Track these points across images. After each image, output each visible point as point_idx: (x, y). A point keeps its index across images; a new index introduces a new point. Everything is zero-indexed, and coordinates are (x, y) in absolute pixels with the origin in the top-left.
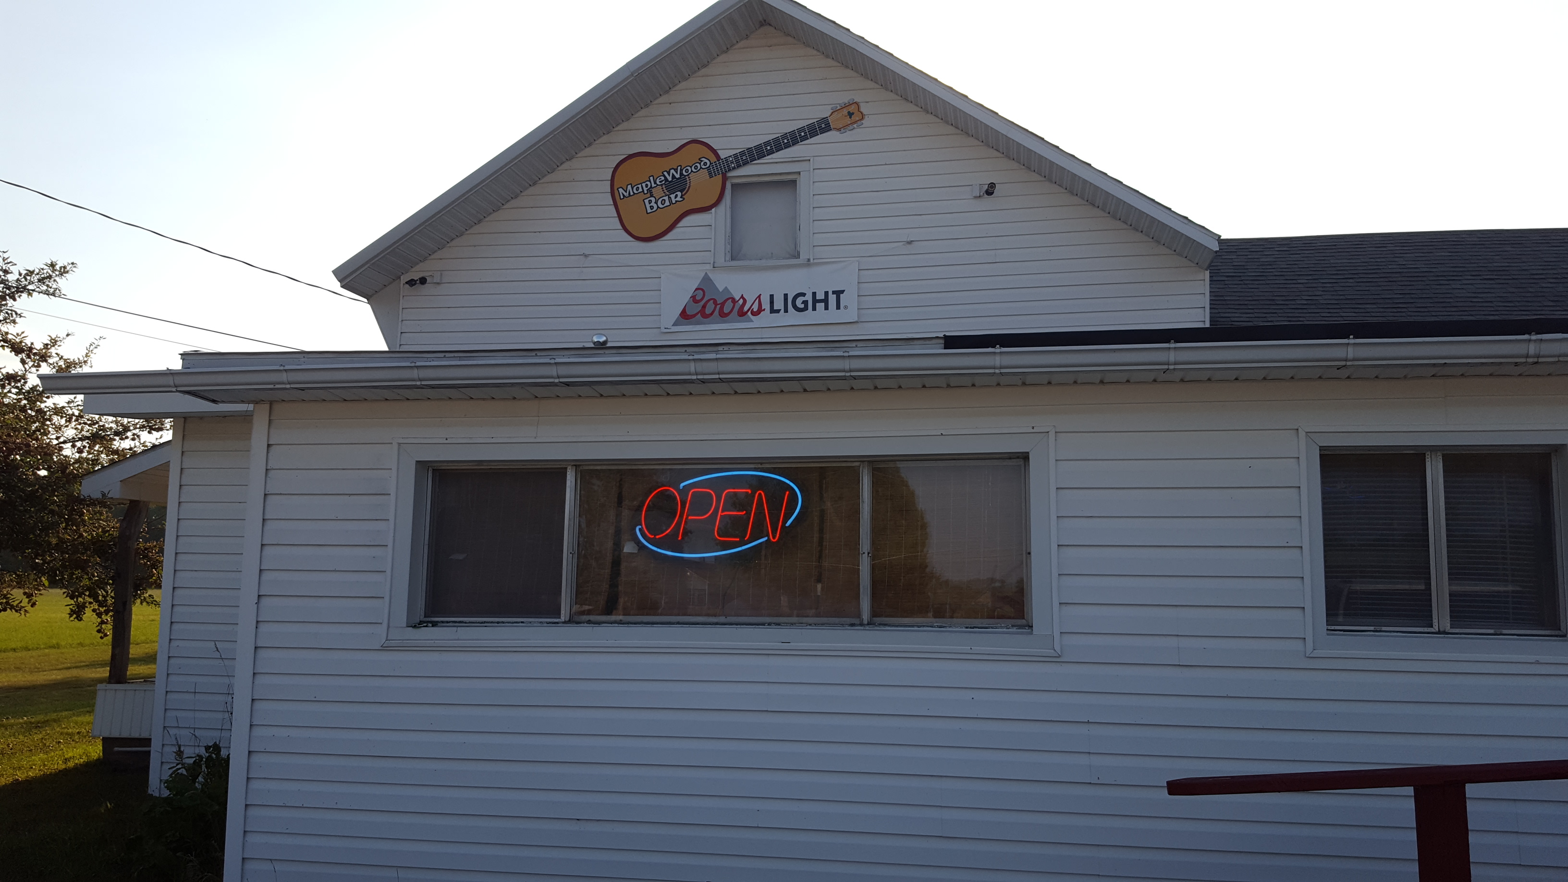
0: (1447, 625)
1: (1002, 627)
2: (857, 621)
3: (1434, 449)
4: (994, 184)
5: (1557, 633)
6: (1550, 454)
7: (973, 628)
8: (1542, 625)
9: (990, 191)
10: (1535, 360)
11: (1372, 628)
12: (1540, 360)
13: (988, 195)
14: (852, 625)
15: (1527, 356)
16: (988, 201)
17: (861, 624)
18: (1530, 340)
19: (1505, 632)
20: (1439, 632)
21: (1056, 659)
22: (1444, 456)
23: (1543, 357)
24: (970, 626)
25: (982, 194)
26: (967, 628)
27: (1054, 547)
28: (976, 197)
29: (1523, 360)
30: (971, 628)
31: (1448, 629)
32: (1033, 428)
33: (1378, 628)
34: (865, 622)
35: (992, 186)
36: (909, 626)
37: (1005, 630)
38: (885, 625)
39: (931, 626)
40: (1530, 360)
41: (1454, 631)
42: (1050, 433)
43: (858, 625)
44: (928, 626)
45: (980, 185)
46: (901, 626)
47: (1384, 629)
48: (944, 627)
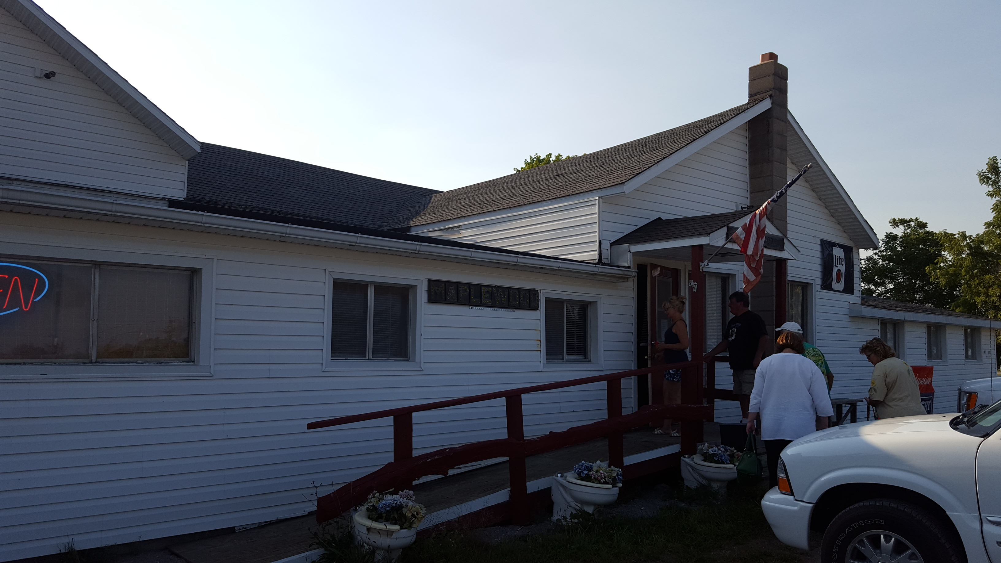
0: (371, 357)
1: (177, 363)
2: (87, 361)
3: (372, 283)
4: (55, 73)
5: (406, 359)
6: (409, 288)
7: (161, 363)
8: (400, 356)
9: (49, 76)
10: (418, 252)
11: (344, 358)
12: (419, 252)
13: (46, 78)
14: (84, 363)
15: (416, 250)
16: (46, 83)
17: (91, 362)
18: (418, 244)
19: (390, 359)
20: (368, 359)
21: (210, 378)
22: (375, 286)
23: (421, 251)
24: (159, 362)
25: (42, 76)
26: (158, 363)
27: (213, 319)
28: (37, 77)
29: (414, 252)
30: (160, 363)
31: (371, 358)
32: (206, 256)
33: (347, 358)
34: (94, 361)
35: (53, 74)
36: (122, 363)
37: (179, 364)
38: (106, 363)
39: (136, 363)
40: (416, 252)
41: (373, 359)
42: (214, 260)
43: (88, 363)
44: (134, 363)
45: (41, 69)
46: (117, 363)
47: (349, 358)
48: (143, 363)
